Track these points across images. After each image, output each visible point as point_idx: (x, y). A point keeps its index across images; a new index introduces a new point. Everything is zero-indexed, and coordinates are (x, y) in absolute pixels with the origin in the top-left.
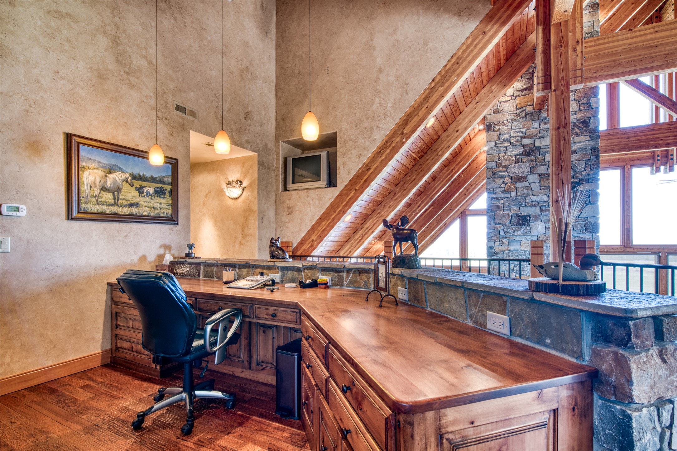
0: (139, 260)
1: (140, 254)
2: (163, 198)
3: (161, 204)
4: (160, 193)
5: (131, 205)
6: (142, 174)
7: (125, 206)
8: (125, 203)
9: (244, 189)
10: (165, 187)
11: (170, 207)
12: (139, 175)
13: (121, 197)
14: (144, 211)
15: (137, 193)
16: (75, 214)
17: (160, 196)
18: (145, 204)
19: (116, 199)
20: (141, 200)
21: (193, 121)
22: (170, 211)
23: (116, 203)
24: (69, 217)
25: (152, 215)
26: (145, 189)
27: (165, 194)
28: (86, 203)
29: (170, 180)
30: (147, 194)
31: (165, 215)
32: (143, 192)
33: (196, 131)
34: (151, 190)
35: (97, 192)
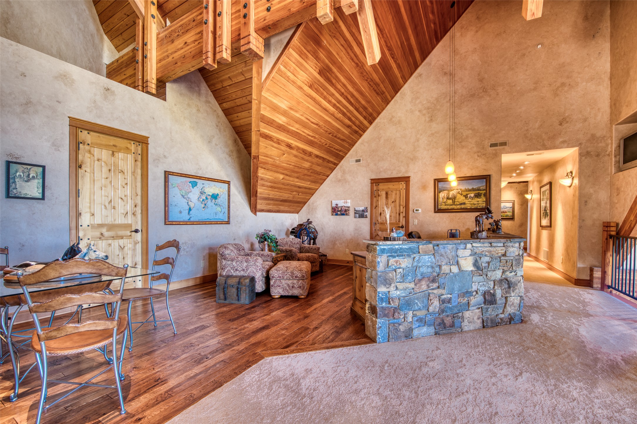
0: (466, 230)
1: (467, 227)
2: (480, 198)
3: (478, 201)
4: (478, 196)
5: (461, 204)
6: (467, 188)
7: (458, 205)
8: (458, 203)
9: (573, 178)
10: (481, 192)
11: (485, 203)
13: (456, 201)
14: (468, 206)
15: (464, 198)
16: (437, 210)
17: (478, 197)
18: (468, 203)
19: (454, 202)
20: (466, 201)
21: (504, 148)
22: (484, 205)
23: (454, 204)
24: (435, 212)
25: (473, 208)
26: (469, 196)
27: (481, 196)
28: (441, 205)
29: (484, 188)
30: (470, 197)
31: (481, 207)
32: (467, 197)
33: (506, 153)
34: (472, 195)
35: (445, 200)
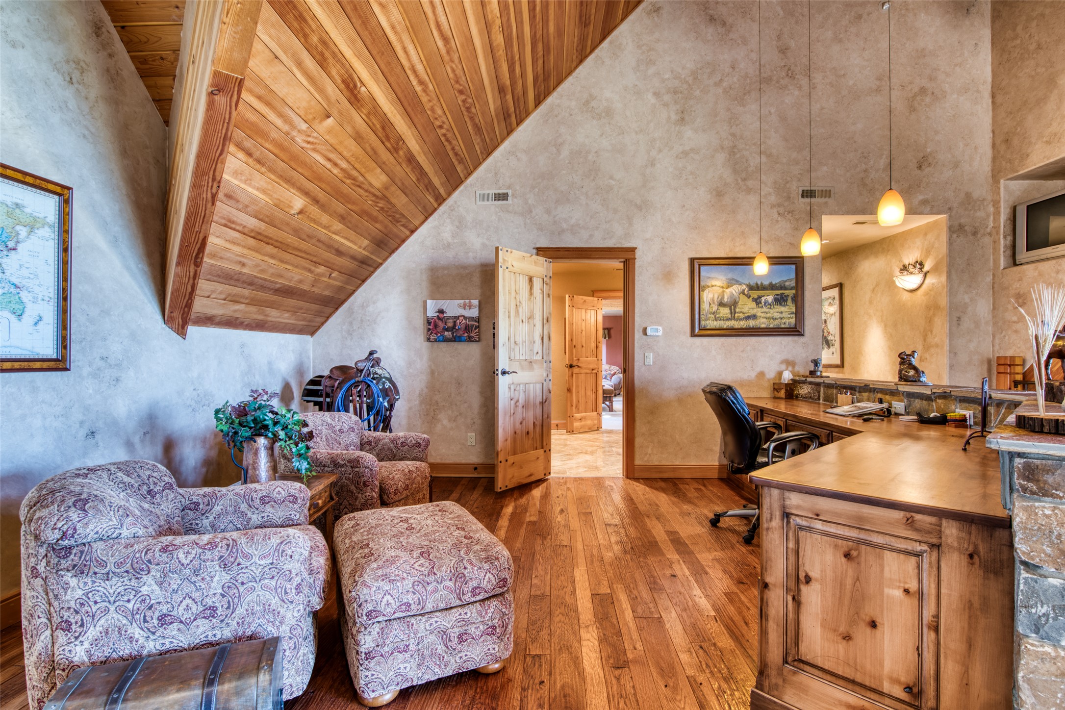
0: (757, 376)
1: (758, 369)
2: (784, 306)
3: (781, 313)
4: (780, 300)
5: (748, 318)
6: (759, 283)
7: (741, 319)
8: (742, 316)
9: (925, 275)
10: (787, 292)
11: (794, 316)
12: (757, 284)
13: (737, 310)
14: (762, 323)
15: (754, 305)
16: (697, 330)
17: (781, 304)
18: (763, 315)
19: (733, 313)
20: (758, 312)
21: (826, 203)
22: (793, 321)
23: (733, 318)
24: (693, 335)
25: (771, 326)
26: (763, 299)
27: (786, 301)
28: (706, 320)
29: (793, 284)
30: (765, 303)
31: (787, 326)
32: (760, 303)
33: (831, 214)
34: (770, 299)
35: (715, 308)
